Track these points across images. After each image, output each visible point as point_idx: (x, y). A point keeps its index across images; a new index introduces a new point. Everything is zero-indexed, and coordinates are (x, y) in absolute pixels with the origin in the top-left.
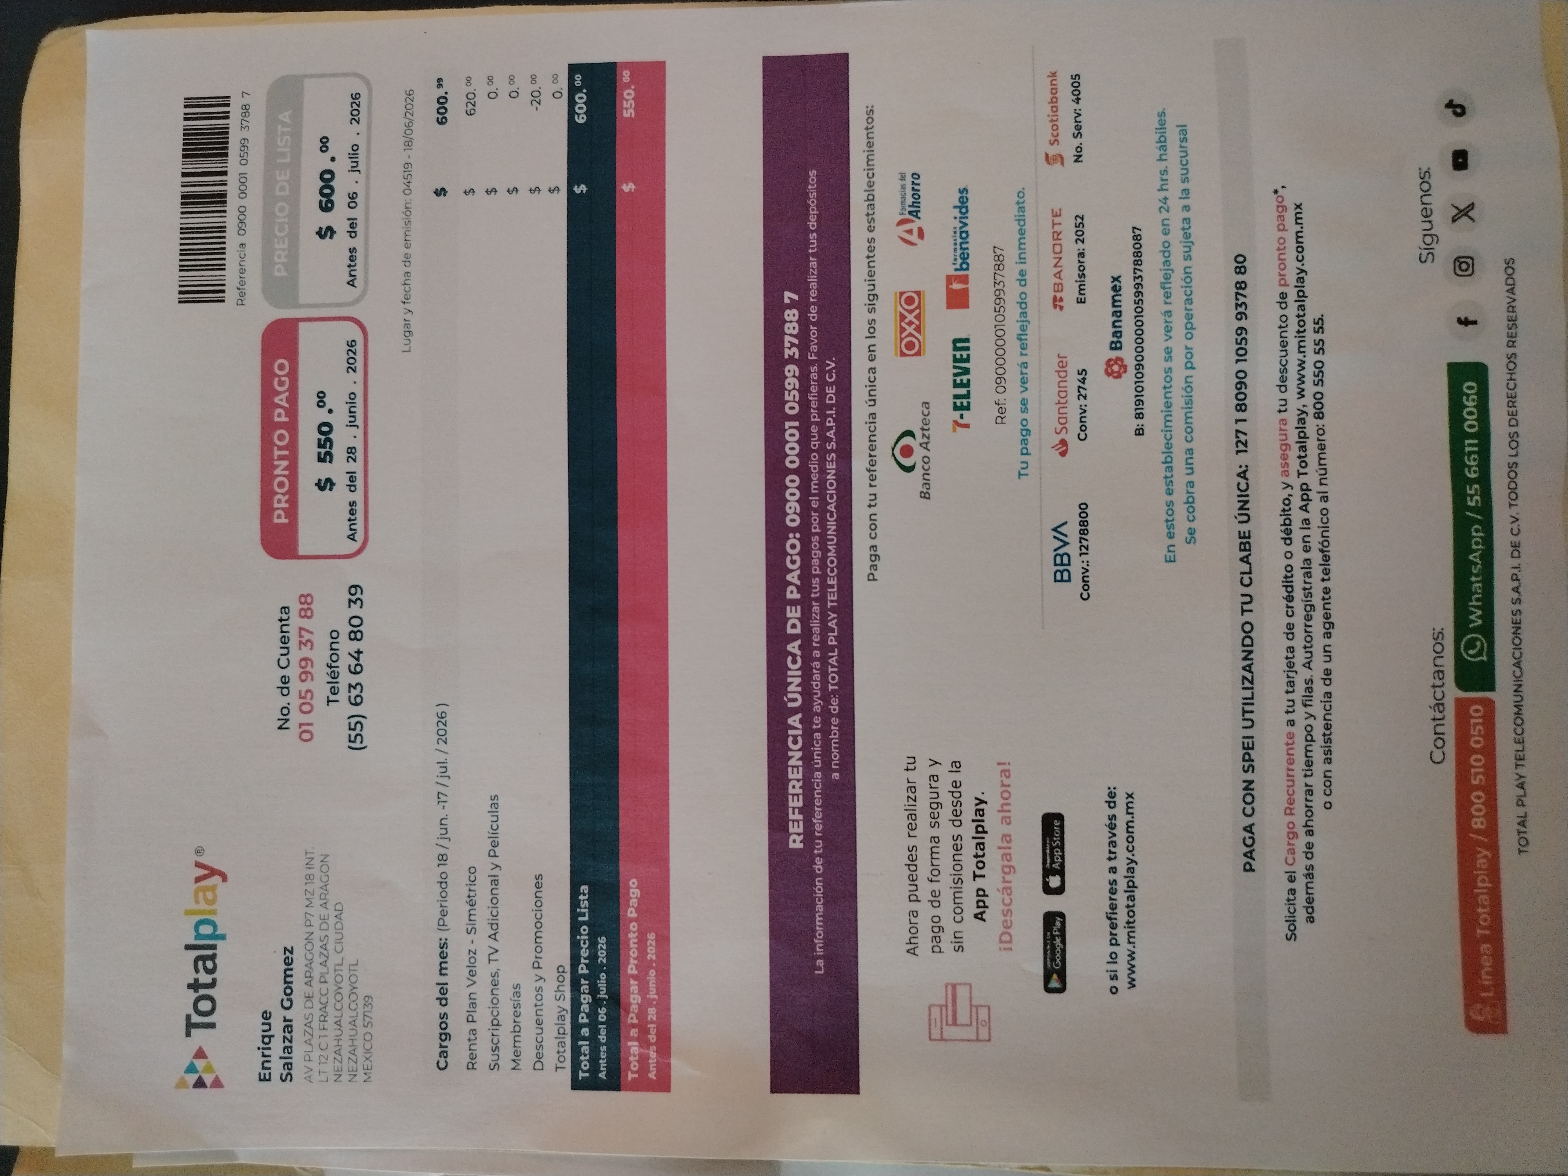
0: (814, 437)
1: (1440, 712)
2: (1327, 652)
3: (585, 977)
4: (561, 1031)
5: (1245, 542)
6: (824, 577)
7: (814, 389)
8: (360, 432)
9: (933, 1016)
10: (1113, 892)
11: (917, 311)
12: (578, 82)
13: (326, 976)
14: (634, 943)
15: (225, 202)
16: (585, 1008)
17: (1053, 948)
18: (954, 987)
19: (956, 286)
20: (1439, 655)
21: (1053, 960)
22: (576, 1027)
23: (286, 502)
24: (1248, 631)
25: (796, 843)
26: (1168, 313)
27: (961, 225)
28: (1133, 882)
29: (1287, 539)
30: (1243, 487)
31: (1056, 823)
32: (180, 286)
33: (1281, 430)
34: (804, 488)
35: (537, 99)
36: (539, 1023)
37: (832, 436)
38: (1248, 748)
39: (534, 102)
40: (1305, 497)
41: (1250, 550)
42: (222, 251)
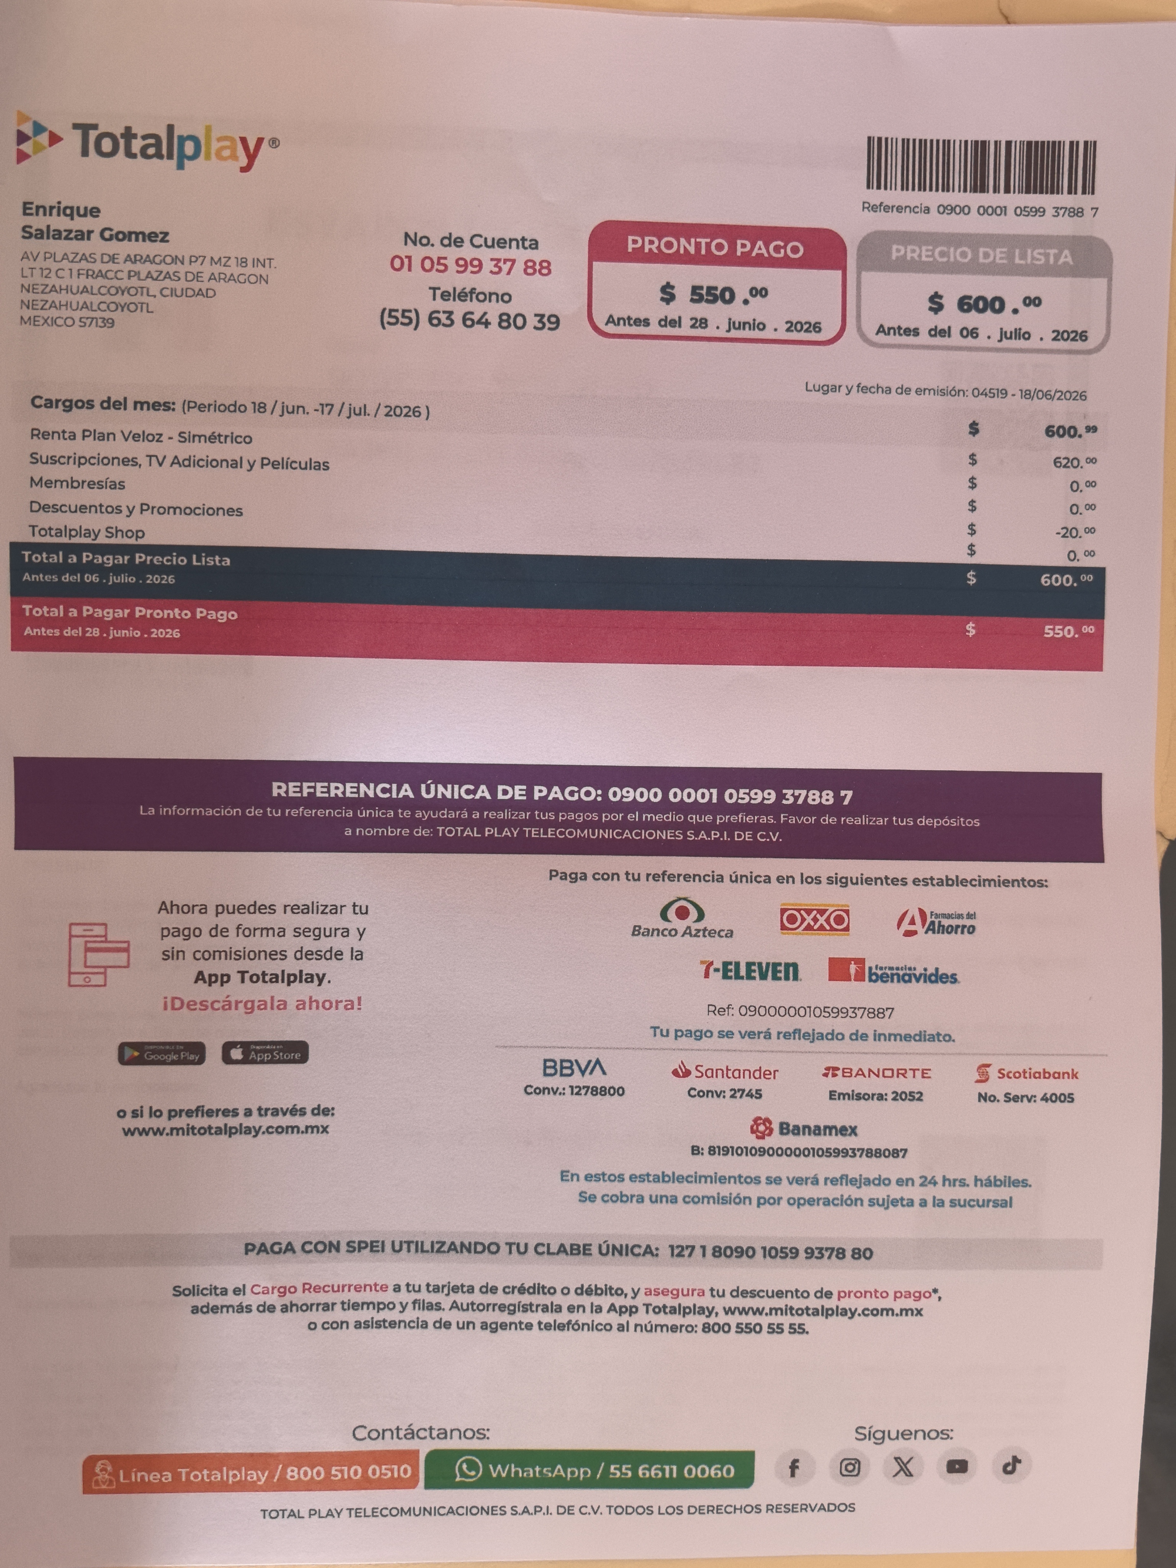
0: (700, 819)
1: (405, 1435)
2: (469, 1324)
3: (132, 559)
4: (73, 533)
5: (580, 1250)
6: (556, 824)
7: (749, 819)
8: (722, 333)
9: (95, 928)
10: (226, 1113)
11: (828, 928)
12: (1084, 578)
13: (136, 278)
14: (169, 614)
15: (975, 191)
16: (99, 559)
17: (167, 1052)
18: (127, 950)
19: (853, 968)
20: (462, 1435)
21: (154, 1052)
22: (78, 549)
23: (650, 250)
24: (490, 1249)
25: (278, 789)
26: (815, 1182)
27: (918, 975)
28: (235, 1133)
29: (581, 1291)
30: (636, 1250)
31: (297, 1056)
32: (887, 139)
33: (693, 1290)
34: (649, 807)
35: (1068, 534)
36: (82, 509)
37: (700, 836)
38: (372, 1247)
39: (1065, 531)
40: (624, 1310)
41: (572, 1254)
42: (922, 188)
